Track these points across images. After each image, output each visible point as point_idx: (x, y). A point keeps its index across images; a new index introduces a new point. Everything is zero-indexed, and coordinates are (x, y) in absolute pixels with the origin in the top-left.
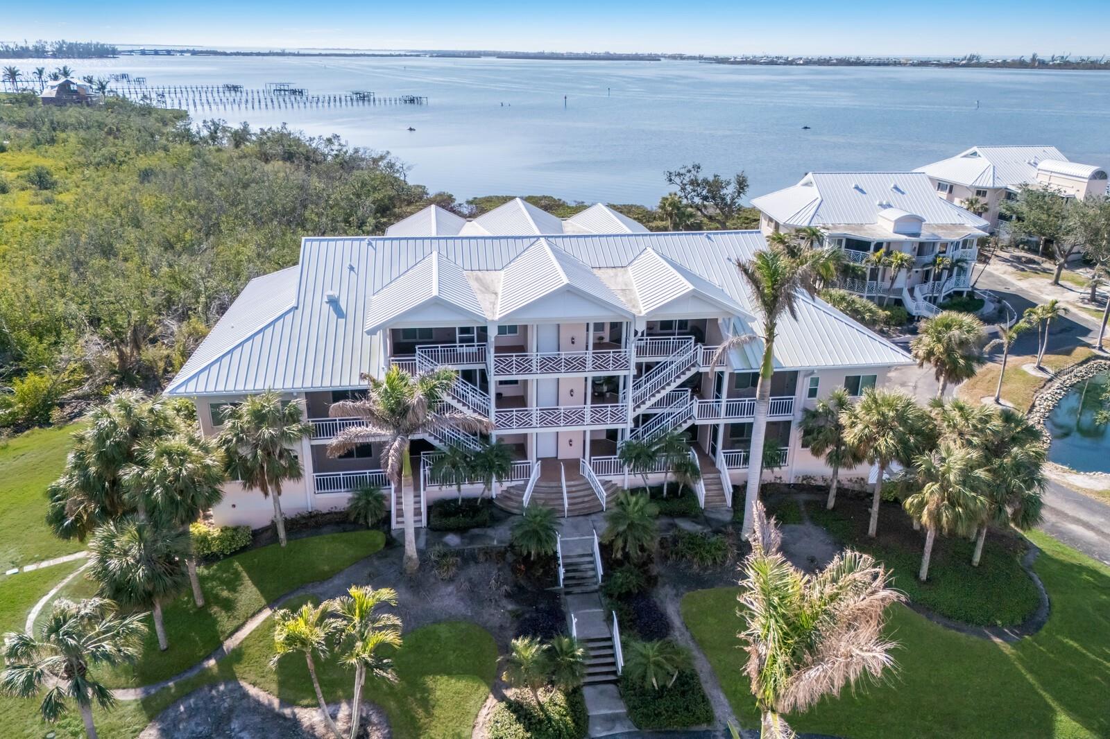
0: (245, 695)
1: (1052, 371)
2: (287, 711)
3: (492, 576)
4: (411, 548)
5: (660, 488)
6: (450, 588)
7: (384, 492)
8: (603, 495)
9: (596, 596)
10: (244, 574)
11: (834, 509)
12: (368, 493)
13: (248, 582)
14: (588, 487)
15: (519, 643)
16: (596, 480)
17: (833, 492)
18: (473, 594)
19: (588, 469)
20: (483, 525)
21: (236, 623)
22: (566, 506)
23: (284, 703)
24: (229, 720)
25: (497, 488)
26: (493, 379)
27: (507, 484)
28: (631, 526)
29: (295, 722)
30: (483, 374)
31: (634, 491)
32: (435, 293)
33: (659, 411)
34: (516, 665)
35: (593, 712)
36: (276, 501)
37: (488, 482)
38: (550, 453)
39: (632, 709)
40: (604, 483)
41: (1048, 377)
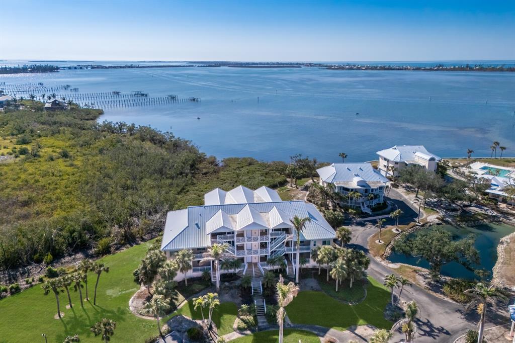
0: (184, 318)
1: (400, 231)
2: (194, 321)
3: (236, 292)
4: (218, 285)
5: (277, 270)
6: (227, 295)
7: (210, 272)
8: (263, 272)
9: (261, 297)
10: (179, 293)
11: (320, 275)
12: (206, 272)
13: (180, 294)
14: (259, 270)
15: (243, 306)
16: (261, 268)
17: (320, 270)
18: (232, 296)
19: (259, 265)
20: (234, 280)
21: (179, 303)
22: (254, 274)
23: (193, 319)
24: (182, 323)
25: (237, 271)
26: (236, 244)
27: (239, 269)
28: (269, 279)
29: (196, 323)
30: (233, 242)
31: (270, 271)
32: (223, 225)
33: (277, 250)
34: (242, 311)
35: (259, 321)
36: (185, 275)
37: (235, 269)
38: (250, 261)
39: (268, 320)
40: (264, 269)
41: (398, 233)
